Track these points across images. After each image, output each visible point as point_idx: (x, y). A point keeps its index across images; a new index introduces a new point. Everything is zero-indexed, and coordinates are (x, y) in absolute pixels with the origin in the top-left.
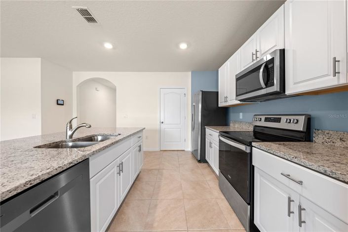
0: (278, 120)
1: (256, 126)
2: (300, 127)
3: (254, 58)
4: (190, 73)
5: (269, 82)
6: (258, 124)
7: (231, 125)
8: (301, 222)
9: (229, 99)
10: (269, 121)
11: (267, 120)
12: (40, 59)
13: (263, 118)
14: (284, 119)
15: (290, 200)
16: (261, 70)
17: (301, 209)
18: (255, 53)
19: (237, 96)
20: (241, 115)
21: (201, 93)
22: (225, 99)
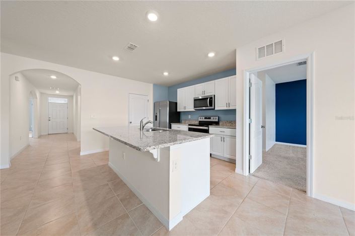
0: (210, 118)
2: (217, 120)
3: (203, 93)
4: (152, 85)
5: (211, 105)
6: (201, 120)
8: (224, 141)
9: (187, 108)
11: (205, 118)
13: (204, 118)
14: (212, 118)
15: (222, 138)
16: (208, 100)
18: (203, 91)
19: (194, 107)
20: (190, 116)
21: (168, 102)
22: (185, 108)
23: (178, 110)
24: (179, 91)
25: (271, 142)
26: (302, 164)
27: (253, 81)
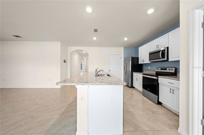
0: (166, 69)
1: (157, 72)
2: (173, 71)
3: (157, 47)
4: (123, 48)
5: (163, 56)
7: (144, 71)
8: (173, 93)
9: (145, 61)
10: (162, 70)
11: (161, 69)
12: (60, 42)
13: (160, 68)
14: (168, 69)
15: (170, 89)
16: (161, 52)
17: (173, 90)
18: (157, 45)
19: (150, 60)
20: (149, 68)
21: (131, 58)
22: (143, 61)
23: (139, 63)
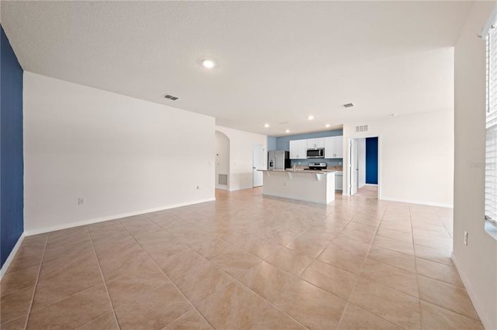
2: (325, 166)
4: (266, 136)
5: (322, 154)
13: (314, 164)
14: (321, 164)
16: (320, 151)
18: (315, 145)
20: (300, 163)
21: (284, 152)
22: (298, 156)
23: (291, 158)
24: (292, 143)
25: (363, 183)
26: (376, 192)
27: (352, 142)
